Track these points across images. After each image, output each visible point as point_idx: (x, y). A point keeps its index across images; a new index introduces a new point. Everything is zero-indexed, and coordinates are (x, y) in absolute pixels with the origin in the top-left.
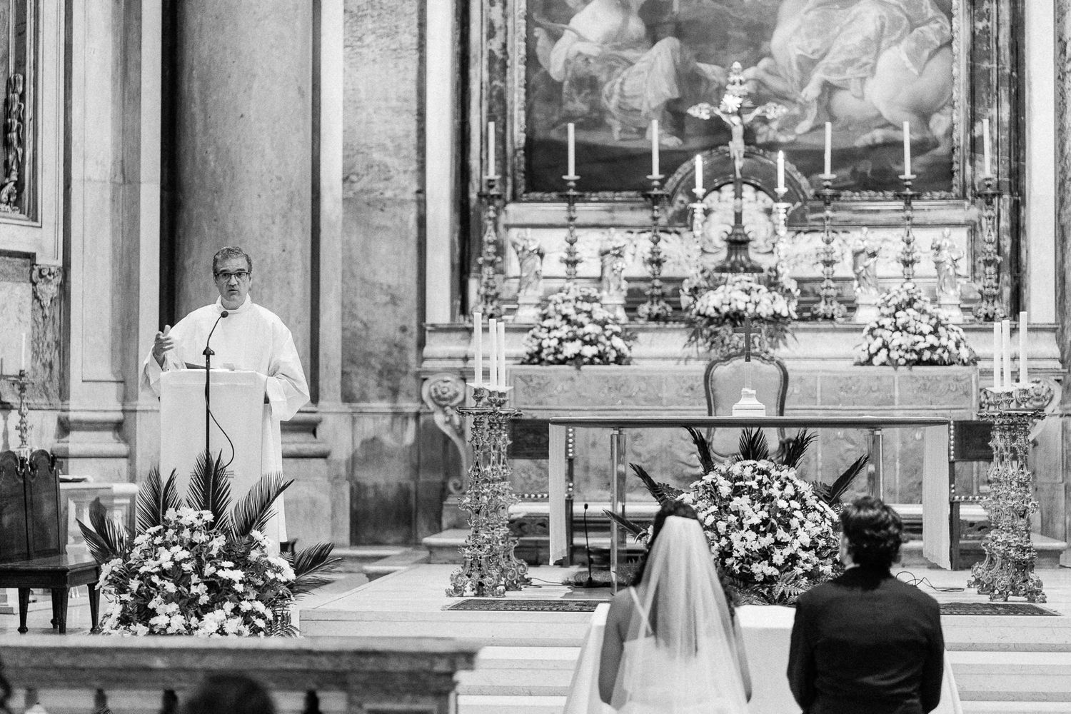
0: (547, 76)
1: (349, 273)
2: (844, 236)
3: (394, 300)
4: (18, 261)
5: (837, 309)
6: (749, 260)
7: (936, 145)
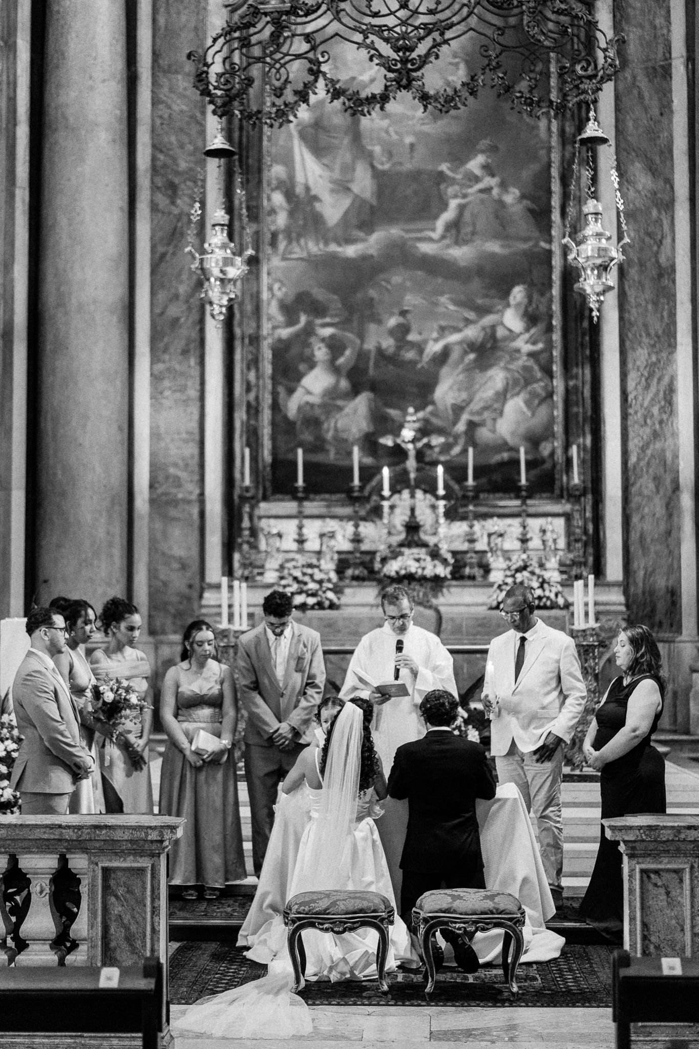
0: (285, 417)
1: (153, 548)
2: (483, 523)
3: (184, 567)
5: (478, 572)
6: (419, 538)
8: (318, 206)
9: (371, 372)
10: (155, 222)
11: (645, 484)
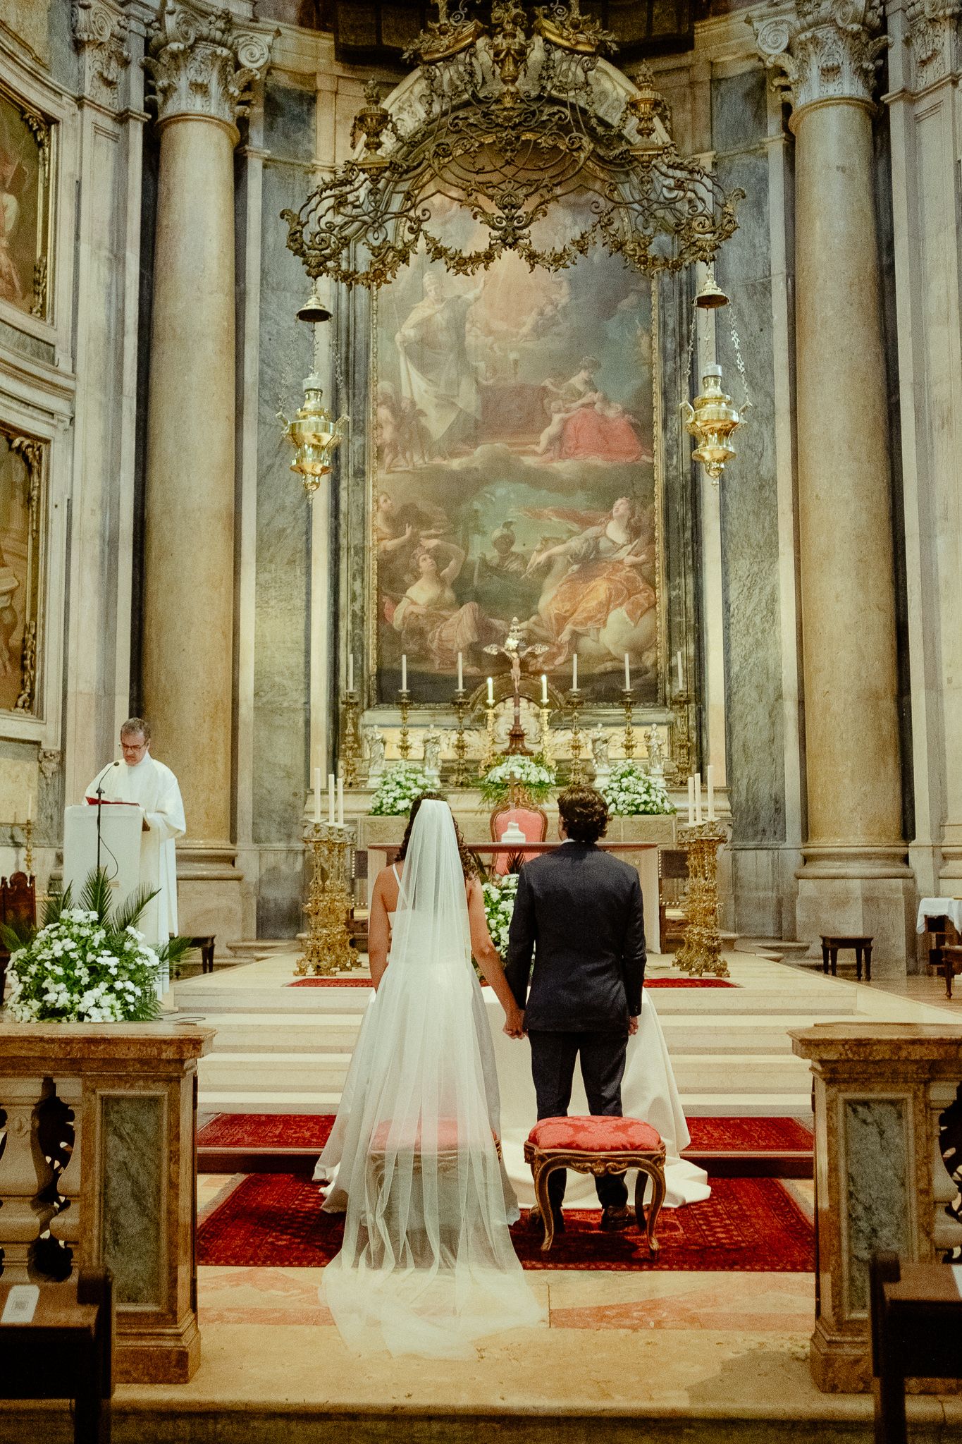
0: (391, 627)
1: (258, 757)
2: (587, 731)
3: (289, 775)
4: (29, 746)
5: (582, 778)
6: (524, 747)
7: (647, 672)
8: (423, 420)
9: (476, 582)
10: (263, 434)
11: (747, 693)
